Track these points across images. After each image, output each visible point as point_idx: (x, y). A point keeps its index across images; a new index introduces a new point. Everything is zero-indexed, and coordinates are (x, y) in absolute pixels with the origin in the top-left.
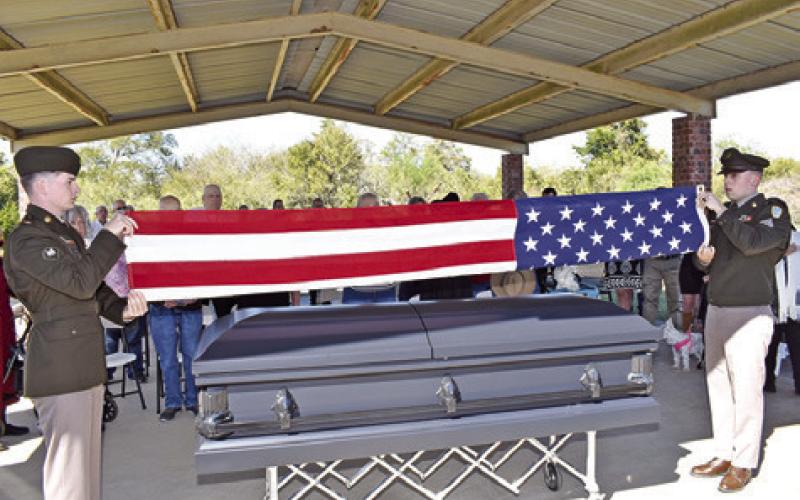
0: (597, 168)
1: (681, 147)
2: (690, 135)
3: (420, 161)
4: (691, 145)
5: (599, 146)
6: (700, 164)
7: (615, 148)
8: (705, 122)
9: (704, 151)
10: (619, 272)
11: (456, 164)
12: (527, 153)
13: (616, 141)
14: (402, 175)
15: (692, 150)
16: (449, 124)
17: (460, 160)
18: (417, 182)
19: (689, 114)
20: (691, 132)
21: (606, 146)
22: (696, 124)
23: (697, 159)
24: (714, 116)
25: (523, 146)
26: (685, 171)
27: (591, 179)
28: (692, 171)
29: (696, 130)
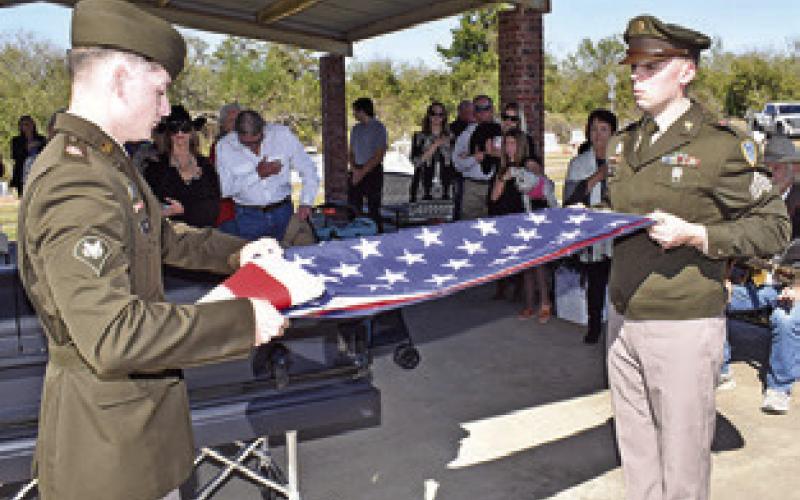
0: (461, 73)
1: (507, 47)
2: (517, 32)
3: (261, 64)
4: (519, 43)
5: (466, 47)
6: (530, 67)
7: (485, 50)
8: (536, 17)
9: (533, 52)
10: (428, 197)
11: (305, 68)
12: (350, 54)
13: (487, 41)
14: (235, 81)
15: (520, 50)
16: (253, 18)
17: (309, 64)
18: (254, 90)
19: (518, 6)
20: (518, 28)
21: (475, 47)
22: (524, 20)
23: (525, 61)
24: (548, 9)
25: (345, 46)
26: (512, 76)
27: (455, 87)
28: (520, 76)
29: (524, 26)
